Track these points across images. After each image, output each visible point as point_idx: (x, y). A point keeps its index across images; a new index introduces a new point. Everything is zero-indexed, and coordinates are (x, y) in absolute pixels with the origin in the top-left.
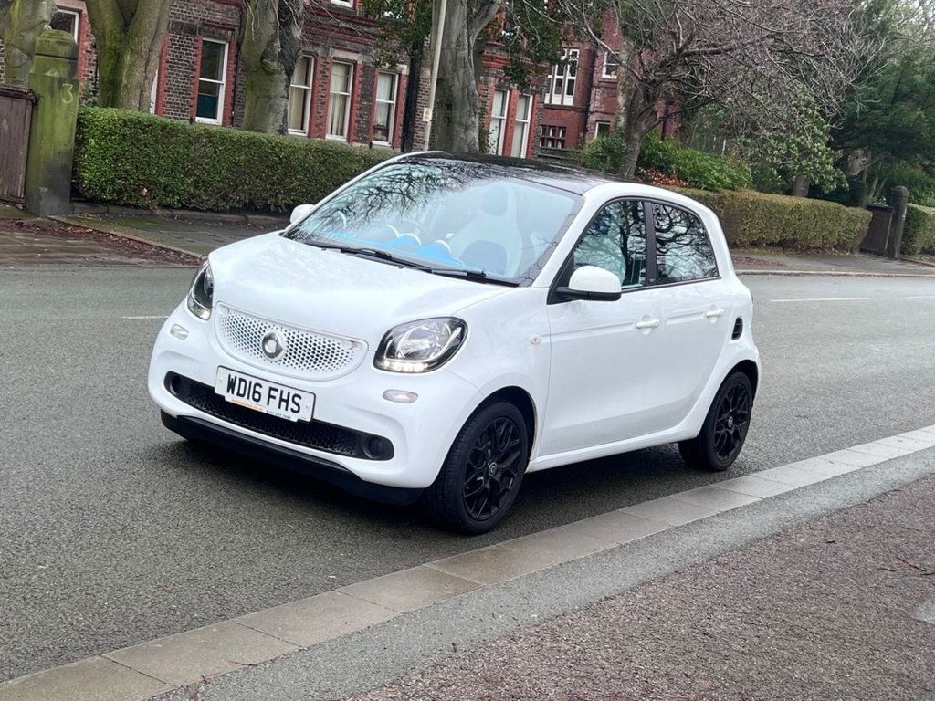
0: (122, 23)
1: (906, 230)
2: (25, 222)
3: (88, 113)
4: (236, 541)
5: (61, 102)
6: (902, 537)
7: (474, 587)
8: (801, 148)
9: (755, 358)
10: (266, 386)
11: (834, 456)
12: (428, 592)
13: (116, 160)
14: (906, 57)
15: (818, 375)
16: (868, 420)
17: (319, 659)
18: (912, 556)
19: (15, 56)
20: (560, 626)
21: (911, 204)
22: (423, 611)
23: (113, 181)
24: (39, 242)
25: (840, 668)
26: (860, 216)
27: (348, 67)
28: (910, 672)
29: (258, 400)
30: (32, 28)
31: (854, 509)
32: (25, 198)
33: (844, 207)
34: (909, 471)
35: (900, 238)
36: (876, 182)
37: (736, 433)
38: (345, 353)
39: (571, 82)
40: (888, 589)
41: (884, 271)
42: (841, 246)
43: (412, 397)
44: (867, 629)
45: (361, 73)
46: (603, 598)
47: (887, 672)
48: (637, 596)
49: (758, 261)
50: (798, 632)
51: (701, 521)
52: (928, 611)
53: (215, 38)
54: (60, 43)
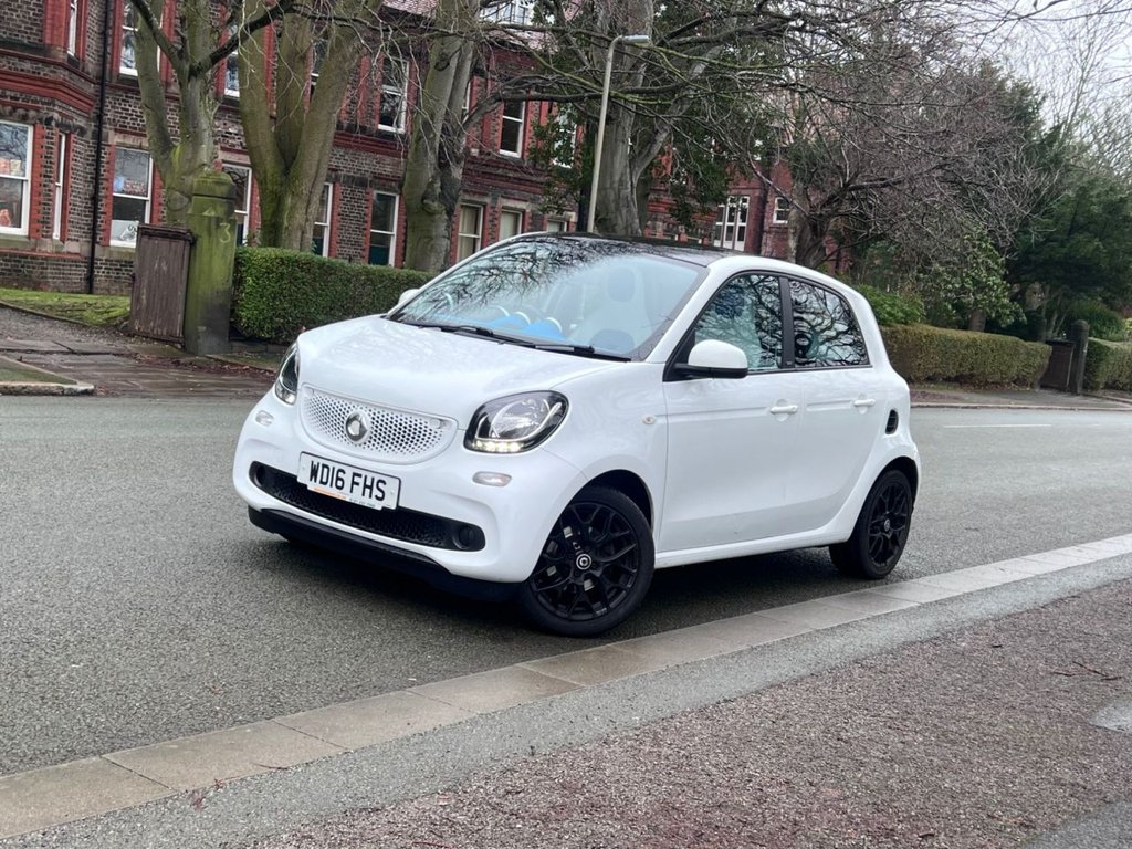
0: (282, 167)
1: (1088, 365)
2: (182, 361)
3: (245, 252)
4: (310, 643)
5: (218, 243)
6: (1080, 641)
7: (572, 687)
8: (976, 282)
9: (914, 456)
10: (349, 471)
11: (1005, 564)
12: (515, 692)
13: (274, 299)
14: (1081, 188)
15: (992, 491)
16: (1046, 533)
17: (364, 762)
18: (1092, 661)
19: (175, 200)
20: (664, 729)
21: (1092, 339)
22: (504, 712)
23: (271, 319)
24: (192, 378)
25: (1001, 777)
26: (1040, 350)
27: (517, 216)
28: (1086, 781)
29: (341, 488)
30: (192, 172)
31: (1025, 614)
32: (184, 337)
33: (1021, 341)
34: (1088, 580)
35: (1082, 373)
36: (1055, 318)
37: (894, 536)
38: (433, 433)
39: (742, 228)
40: (1063, 694)
41: (1067, 404)
42: (1020, 381)
43: (506, 478)
44: (1036, 735)
45: (530, 221)
46: (721, 700)
47: (1059, 782)
48: (763, 698)
49: (934, 395)
50: (953, 737)
51: (848, 625)
52: (1109, 716)
53: (385, 190)
54: (217, 183)
